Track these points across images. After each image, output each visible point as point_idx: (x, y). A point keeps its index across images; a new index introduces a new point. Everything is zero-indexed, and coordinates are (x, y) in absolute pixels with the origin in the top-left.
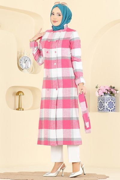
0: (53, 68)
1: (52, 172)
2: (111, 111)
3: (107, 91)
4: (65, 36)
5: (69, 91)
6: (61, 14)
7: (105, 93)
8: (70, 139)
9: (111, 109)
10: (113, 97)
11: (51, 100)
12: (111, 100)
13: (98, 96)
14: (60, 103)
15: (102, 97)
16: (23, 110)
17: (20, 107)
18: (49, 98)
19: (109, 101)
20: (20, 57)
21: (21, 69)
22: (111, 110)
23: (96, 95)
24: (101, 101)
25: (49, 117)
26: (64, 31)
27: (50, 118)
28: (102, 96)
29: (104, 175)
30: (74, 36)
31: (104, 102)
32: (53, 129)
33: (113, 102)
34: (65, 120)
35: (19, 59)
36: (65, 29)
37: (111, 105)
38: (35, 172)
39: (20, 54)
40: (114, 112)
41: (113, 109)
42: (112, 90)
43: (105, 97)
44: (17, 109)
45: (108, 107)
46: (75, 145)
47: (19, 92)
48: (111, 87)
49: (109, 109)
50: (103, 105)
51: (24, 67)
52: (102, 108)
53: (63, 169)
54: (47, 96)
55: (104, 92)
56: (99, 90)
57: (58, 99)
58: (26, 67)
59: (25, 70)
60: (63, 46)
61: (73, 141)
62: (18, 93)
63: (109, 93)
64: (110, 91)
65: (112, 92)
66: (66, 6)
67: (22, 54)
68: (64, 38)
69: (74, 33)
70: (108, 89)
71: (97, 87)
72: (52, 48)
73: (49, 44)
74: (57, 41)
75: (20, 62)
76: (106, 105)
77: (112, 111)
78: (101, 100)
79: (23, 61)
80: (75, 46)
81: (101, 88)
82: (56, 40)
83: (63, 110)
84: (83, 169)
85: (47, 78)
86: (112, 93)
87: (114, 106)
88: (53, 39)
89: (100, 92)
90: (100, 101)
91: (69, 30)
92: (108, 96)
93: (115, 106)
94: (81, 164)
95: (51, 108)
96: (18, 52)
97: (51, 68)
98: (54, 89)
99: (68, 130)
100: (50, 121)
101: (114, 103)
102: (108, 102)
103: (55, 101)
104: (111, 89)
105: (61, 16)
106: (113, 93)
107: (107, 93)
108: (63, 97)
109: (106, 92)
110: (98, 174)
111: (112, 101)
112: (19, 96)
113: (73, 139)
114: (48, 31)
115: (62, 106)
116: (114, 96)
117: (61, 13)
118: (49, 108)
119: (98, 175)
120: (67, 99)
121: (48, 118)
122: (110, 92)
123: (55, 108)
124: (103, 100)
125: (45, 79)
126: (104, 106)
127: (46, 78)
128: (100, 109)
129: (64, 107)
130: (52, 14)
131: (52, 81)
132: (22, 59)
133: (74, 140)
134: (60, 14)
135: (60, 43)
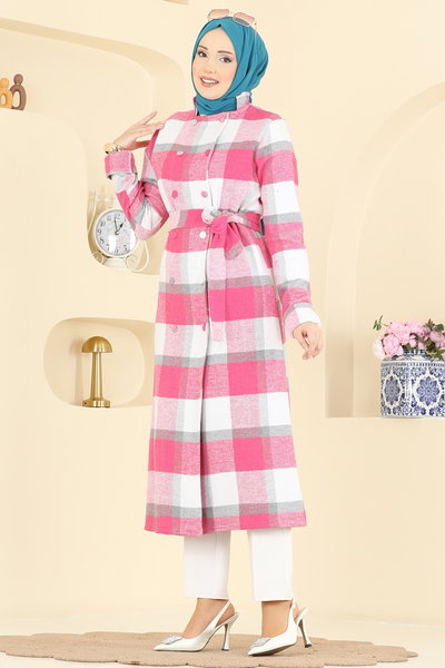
0: (191, 250)
1: (186, 634)
2: (427, 412)
3: (417, 338)
4: (238, 134)
5: (251, 331)
6: (233, 56)
7: (406, 348)
8: (265, 506)
9: (430, 407)
10: (436, 361)
11: (184, 365)
12: (428, 374)
13: (383, 356)
14: (220, 378)
15: (398, 361)
16: (107, 406)
17: (98, 395)
18: (179, 358)
19: (422, 377)
20: (98, 213)
21: (101, 256)
22: (428, 409)
23: (376, 354)
24: (394, 376)
25: (177, 429)
26: (237, 117)
27: (182, 433)
28: (395, 357)
29: (397, 648)
30: (271, 135)
31: (403, 381)
32: (192, 474)
33: (437, 379)
34: (243, 436)
35: (95, 219)
36: (242, 111)
37: (428, 389)
38: (147, 634)
39: (97, 199)
40: (440, 418)
41: (436, 405)
42: (434, 336)
43: (406, 361)
44: (85, 404)
45: (417, 400)
46: (283, 528)
47: (93, 340)
48: (430, 325)
49: (421, 404)
50: (399, 390)
51: (112, 249)
52: (397, 404)
53: (226, 626)
54: (171, 354)
55: (405, 343)
56: (386, 335)
57: (211, 363)
58: (122, 250)
59: (116, 260)
60: (230, 173)
61: (276, 516)
62: (90, 345)
63: (421, 346)
64: (426, 338)
65: (434, 344)
66: (253, 26)
67: (106, 200)
68: (233, 144)
69: (271, 124)
70: (419, 331)
71: (377, 326)
72: (188, 180)
73: (178, 164)
74: (207, 153)
75: (99, 231)
76: (411, 390)
77: (431, 414)
78: (392, 374)
79: (111, 226)
80: (274, 172)
81: (394, 327)
82: (203, 151)
83: (232, 402)
84: (301, 625)
85: (171, 285)
86: (432, 347)
87: (440, 395)
88: (193, 144)
89: (390, 344)
90: (388, 377)
91: (255, 114)
92: (419, 359)
93: (443, 397)
94: (293, 606)
95: (184, 397)
96: (90, 194)
97: (187, 250)
98: (195, 326)
99: (253, 475)
100: (181, 444)
101: (442, 383)
102: (418, 379)
103: (196, 369)
104: (429, 334)
105: (234, 64)
106: (437, 346)
107: (416, 347)
108: (229, 354)
109: (413, 344)
110: (377, 643)
111: (431, 376)
112: (95, 354)
113: (275, 505)
114: (180, 116)
115: (226, 386)
116: (441, 358)
117: (233, 51)
118: (176, 397)
119: (378, 649)
120: (245, 360)
121: (173, 433)
122: (425, 343)
123: (197, 397)
124: (401, 371)
125: (164, 291)
126: (403, 396)
127: (167, 284)
128: (387, 404)
129: (235, 390)
130: (199, 52)
131: (188, 296)
132: (105, 219)
133: (279, 511)
134: (229, 55)
135: (220, 161)
